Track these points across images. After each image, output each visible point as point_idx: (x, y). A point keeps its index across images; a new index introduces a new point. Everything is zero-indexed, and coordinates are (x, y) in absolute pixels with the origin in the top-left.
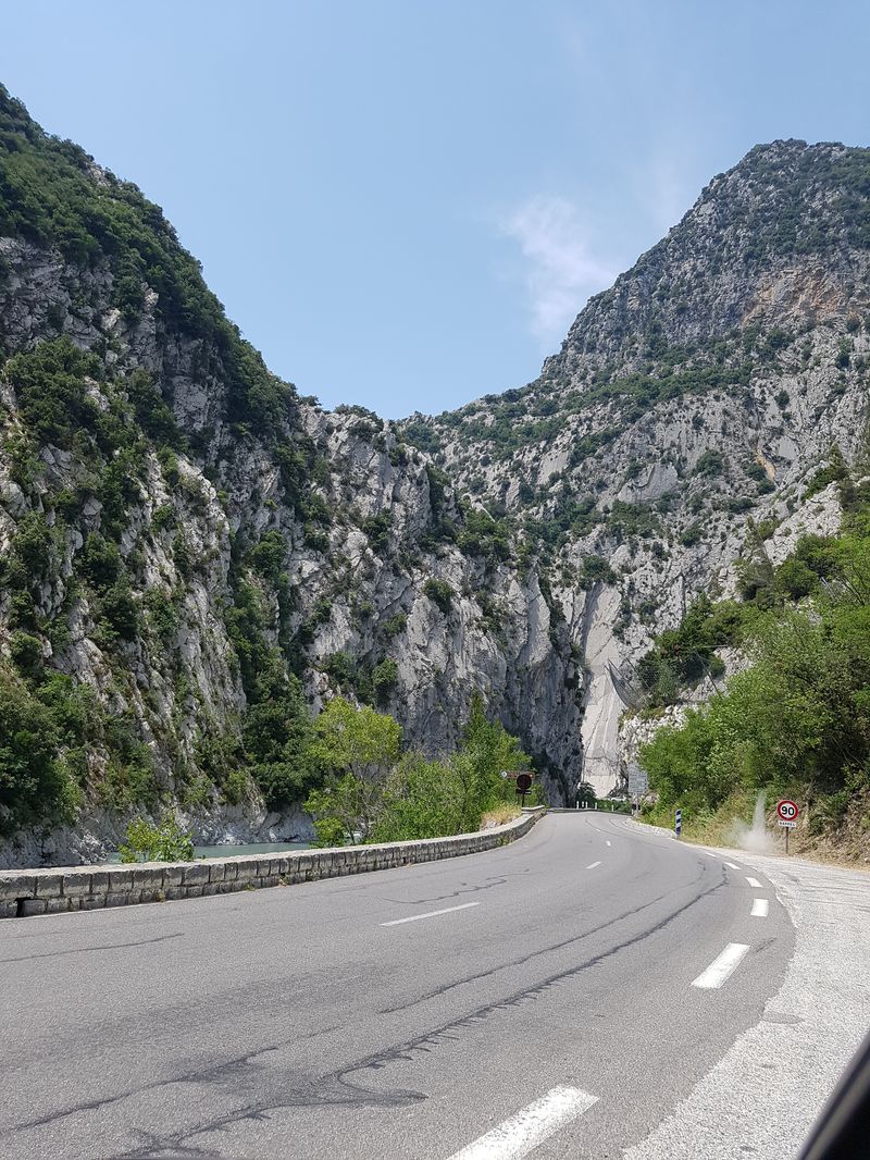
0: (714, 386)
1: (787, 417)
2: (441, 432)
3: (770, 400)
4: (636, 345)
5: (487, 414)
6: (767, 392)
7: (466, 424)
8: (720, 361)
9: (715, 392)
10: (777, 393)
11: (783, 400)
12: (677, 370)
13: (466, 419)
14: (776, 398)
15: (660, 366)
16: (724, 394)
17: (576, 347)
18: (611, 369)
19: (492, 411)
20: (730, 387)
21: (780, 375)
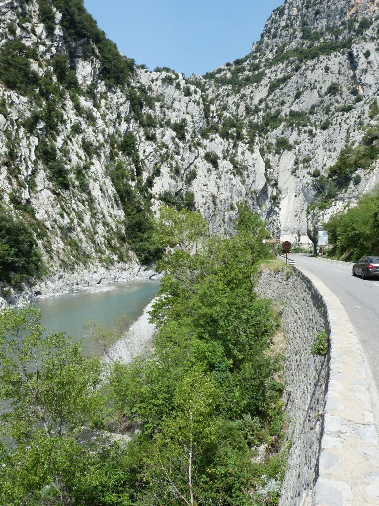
0: (334, 50)
1: (369, 63)
2: (206, 83)
3: (361, 55)
4: (296, 33)
5: (227, 72)
6: (359, 51)
7: (217, 78)
8: (337, 38)
9: (335, 53)
10: (364, 52)
11: (367, 55)
12: (316, 44)
13: (217, 75)
14: (364, 54)
15: (308, 42)
16: (339, 54)
17: (267, 36)
18: (284, 46)
19: (229, 70)
20: (342, 50)
21: (366, 41)
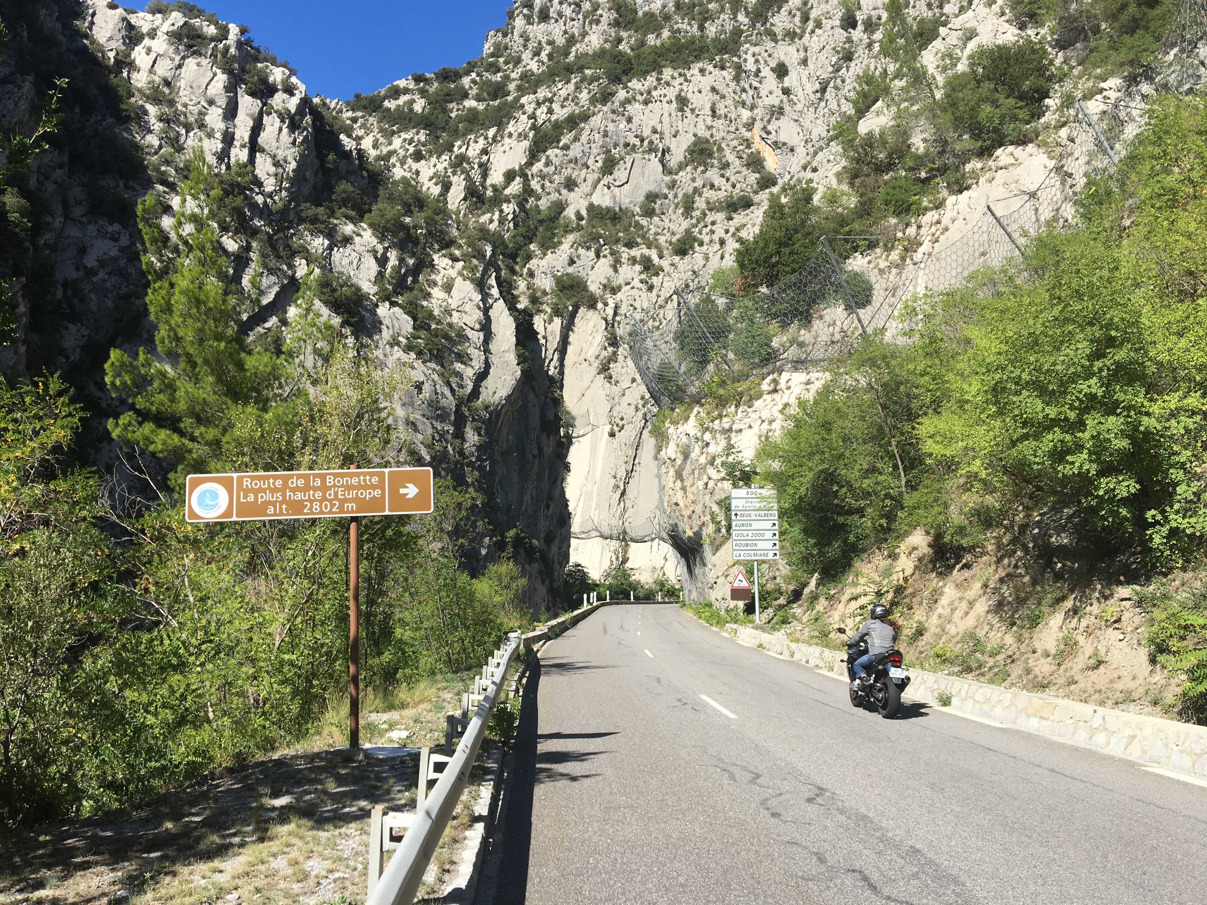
0: (698, 58)
1: (786, 92)
2: (355, 120)
3: (766, 72)
4: (600, 12)
6: (762, 62)
8: (702, 28)
9: (700, 65)
10: (773, 64)
11: (781, 71)
12: (651, 40)
13: (386, 104)
14: (772, 70)
15: (630, 37)
16: (710, 68)
17: (524, 15)
18: (571, 41)
19: (423, 93)
20: (718, 58)
21: (776, 42)
